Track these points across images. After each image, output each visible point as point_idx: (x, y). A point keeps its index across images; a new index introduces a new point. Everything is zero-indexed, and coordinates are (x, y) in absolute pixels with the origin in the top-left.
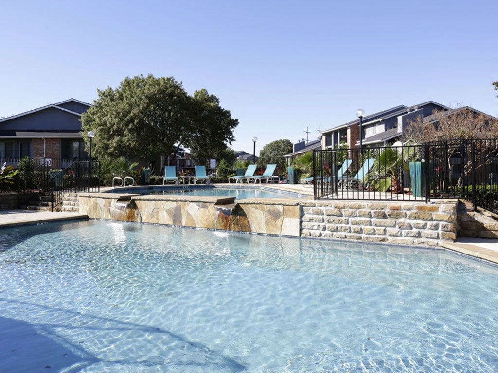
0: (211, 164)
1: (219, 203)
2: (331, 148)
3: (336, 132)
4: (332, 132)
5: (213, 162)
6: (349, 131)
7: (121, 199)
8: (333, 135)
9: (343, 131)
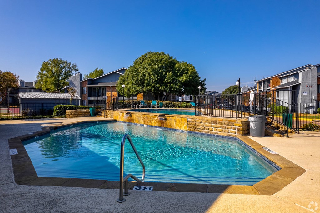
0: (179, 99)
1: (160, 116)
2: (262, 90)
3: (264, 81)
4: (262, 81)
5: (180, 98)
6: (271, 81)
7: (127, 113)
8: (263, 83)
9: (269, 80)
